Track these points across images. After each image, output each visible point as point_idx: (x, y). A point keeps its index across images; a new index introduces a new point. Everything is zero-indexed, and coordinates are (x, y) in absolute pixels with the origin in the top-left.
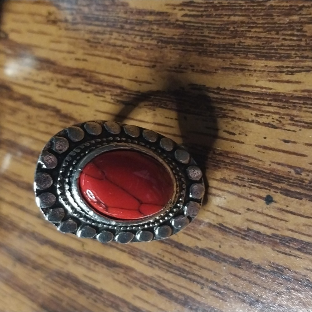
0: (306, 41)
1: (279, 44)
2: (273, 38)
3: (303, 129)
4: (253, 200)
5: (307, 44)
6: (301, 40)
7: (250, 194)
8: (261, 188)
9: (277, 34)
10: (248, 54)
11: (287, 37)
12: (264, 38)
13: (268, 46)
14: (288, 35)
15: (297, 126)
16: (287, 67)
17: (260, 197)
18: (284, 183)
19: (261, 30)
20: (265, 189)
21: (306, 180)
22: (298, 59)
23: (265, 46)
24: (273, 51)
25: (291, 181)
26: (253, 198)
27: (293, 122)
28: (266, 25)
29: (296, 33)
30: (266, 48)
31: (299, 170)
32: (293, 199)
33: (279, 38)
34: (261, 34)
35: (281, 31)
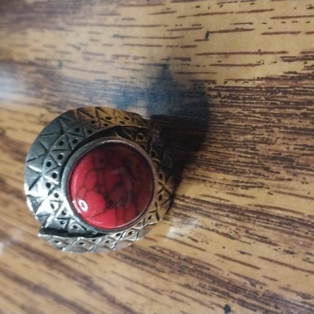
0: (258, 159)
1: (236, 160)
2: (230, 154)
3: (257, 242)
4: (213, 309)
5: (259, 162)
6: (254, 158)
7: (211, 302)
8: (221, 297)
9: (234, 150)
10: (209, 167)
11: (242, 154)
12: (222, 153)
13: (226, 161)
14: (243, 152)
15: (252, 238)
16: (242, 182)
17: (219, 306)
18: (240, 294)
19: (220, 146)
20: (224, 298)
21: (260, 292)
22: (251, 175)
23: (223, 161)
24: (230, 166)
25: (247, 292)
26: (214, 306)
27: (248, 235)
28: (224, 142)
29: (250, 151)
30: (224, 163)
31: (254, 282)
32: (249, 310)
33: (235, 155)
34: (220, 149)
35: (237, 148)
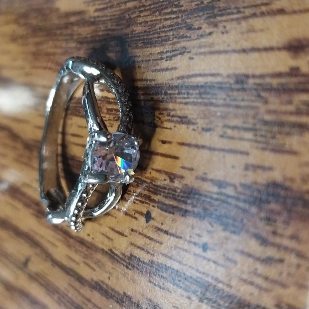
0: (182, 17)
1: (161, 26)
2: (157, 20)
3: (178, 126)
4: (136, 218)
5: (183, 20)
6: (177, 18)
7: (135, 210)
8: (143, 202)
9: (160, 14)
10: (137, 43)
11: (167, 17)
12: (150, 21)
13: (153, 30)
14: (168, 14)
15: (173, 121)
16: (167, 52)
17: (141, 213)
18: (160, 195)
19: (148, 13)
20: (146, 203)
21: (178, 188)
22: (175, 40)
24: (156, 36)
25: (166, 191)
26: (137, 215)
27: (169, 118)
28: (152, 7)
29: (175, 9)
30: (151, 33)
31: (173, 177)
32: (167, 214)
33: (161, 19)
34: (148, 17)
35: (163, 9)
